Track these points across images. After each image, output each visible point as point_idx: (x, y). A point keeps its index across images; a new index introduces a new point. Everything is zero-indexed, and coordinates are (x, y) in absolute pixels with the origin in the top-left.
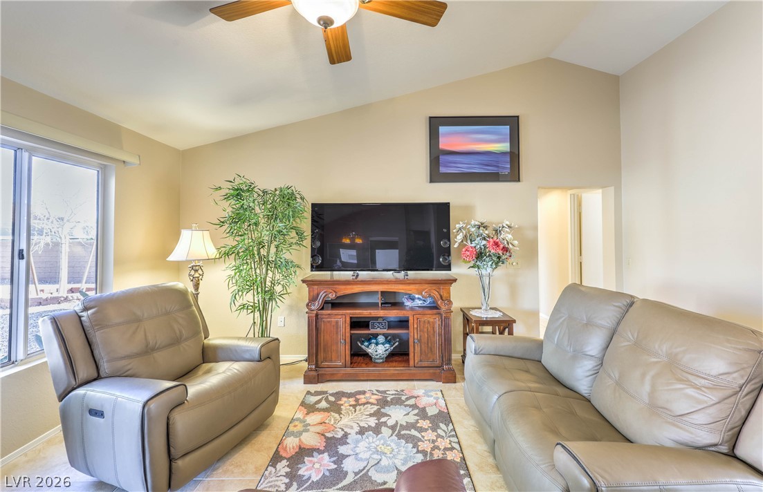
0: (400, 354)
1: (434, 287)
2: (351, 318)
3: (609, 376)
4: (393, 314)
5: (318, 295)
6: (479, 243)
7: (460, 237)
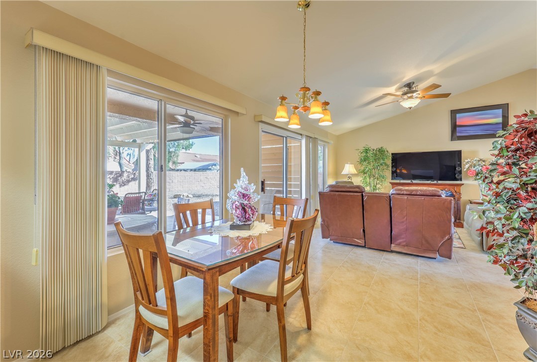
1: (452, 187)
6: (478, 168)
7: (467, 166)
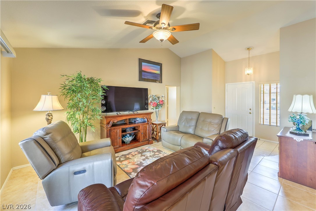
0: (135, 140)
1: (144, 116)
2: (122, 129)
3: (199, 128)
4: (132, 126)
5: (110, 122)
7: (150, 99)
